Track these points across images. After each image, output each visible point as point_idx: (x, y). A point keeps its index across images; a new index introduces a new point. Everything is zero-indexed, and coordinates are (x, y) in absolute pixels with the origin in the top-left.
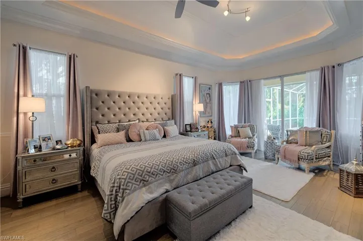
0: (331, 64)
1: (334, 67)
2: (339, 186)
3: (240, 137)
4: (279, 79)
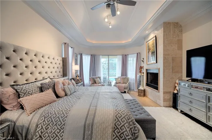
0: (125, 54)
1: (126, 55)
2: (138, 95)
3: (96, 83)
4: (107, 56)
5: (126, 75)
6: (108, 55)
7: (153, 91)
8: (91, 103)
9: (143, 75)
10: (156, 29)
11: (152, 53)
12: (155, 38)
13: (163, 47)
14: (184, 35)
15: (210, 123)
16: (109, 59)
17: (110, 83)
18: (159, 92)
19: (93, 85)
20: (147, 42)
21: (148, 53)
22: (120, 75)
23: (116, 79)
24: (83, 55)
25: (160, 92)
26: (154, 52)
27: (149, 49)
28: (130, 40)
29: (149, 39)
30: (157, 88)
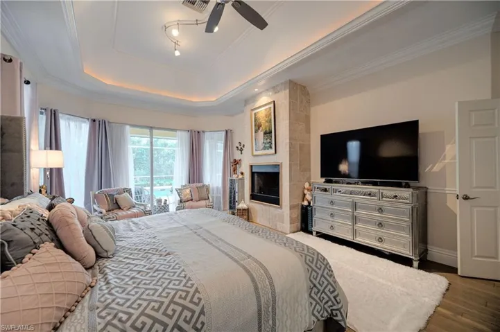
0: (197, 129)
1: (198, 133)
4: (148, 131)
5: (200, 179)
6: (151, 128)
7: (267, 207)
8: (223, 252)
9: (242, 179)
10: (275, 89)
11: (265, 133)
12: (272, 105)
13: (288, 125)
14: (313, 109)
15: (357, 239)
16: (152, 138)
17: (163, 204)
18: (281, 208)
19: (111, 215)
20: (252, 110)
21: (255, 132)
22: (184, 182)
23: (179, 192)
24: (60, 115)
25: (283, 207)
26: (271, 132)
27: (258, 126)
28: (213, 99)
29: (258, 104)
30: (276, 201)
